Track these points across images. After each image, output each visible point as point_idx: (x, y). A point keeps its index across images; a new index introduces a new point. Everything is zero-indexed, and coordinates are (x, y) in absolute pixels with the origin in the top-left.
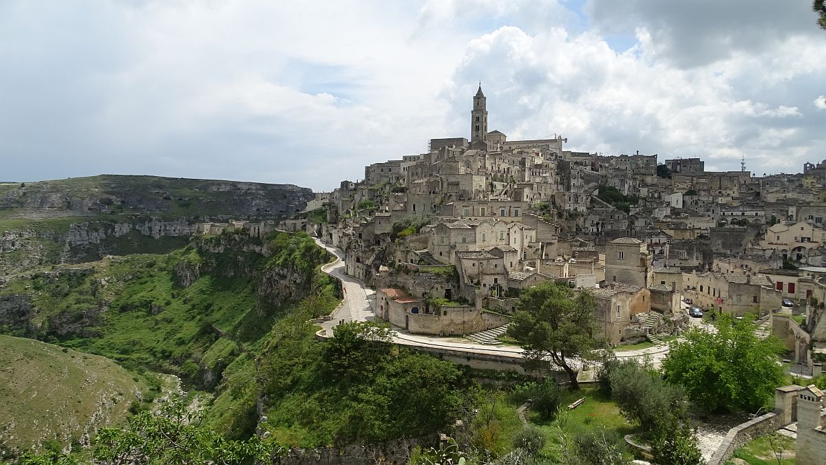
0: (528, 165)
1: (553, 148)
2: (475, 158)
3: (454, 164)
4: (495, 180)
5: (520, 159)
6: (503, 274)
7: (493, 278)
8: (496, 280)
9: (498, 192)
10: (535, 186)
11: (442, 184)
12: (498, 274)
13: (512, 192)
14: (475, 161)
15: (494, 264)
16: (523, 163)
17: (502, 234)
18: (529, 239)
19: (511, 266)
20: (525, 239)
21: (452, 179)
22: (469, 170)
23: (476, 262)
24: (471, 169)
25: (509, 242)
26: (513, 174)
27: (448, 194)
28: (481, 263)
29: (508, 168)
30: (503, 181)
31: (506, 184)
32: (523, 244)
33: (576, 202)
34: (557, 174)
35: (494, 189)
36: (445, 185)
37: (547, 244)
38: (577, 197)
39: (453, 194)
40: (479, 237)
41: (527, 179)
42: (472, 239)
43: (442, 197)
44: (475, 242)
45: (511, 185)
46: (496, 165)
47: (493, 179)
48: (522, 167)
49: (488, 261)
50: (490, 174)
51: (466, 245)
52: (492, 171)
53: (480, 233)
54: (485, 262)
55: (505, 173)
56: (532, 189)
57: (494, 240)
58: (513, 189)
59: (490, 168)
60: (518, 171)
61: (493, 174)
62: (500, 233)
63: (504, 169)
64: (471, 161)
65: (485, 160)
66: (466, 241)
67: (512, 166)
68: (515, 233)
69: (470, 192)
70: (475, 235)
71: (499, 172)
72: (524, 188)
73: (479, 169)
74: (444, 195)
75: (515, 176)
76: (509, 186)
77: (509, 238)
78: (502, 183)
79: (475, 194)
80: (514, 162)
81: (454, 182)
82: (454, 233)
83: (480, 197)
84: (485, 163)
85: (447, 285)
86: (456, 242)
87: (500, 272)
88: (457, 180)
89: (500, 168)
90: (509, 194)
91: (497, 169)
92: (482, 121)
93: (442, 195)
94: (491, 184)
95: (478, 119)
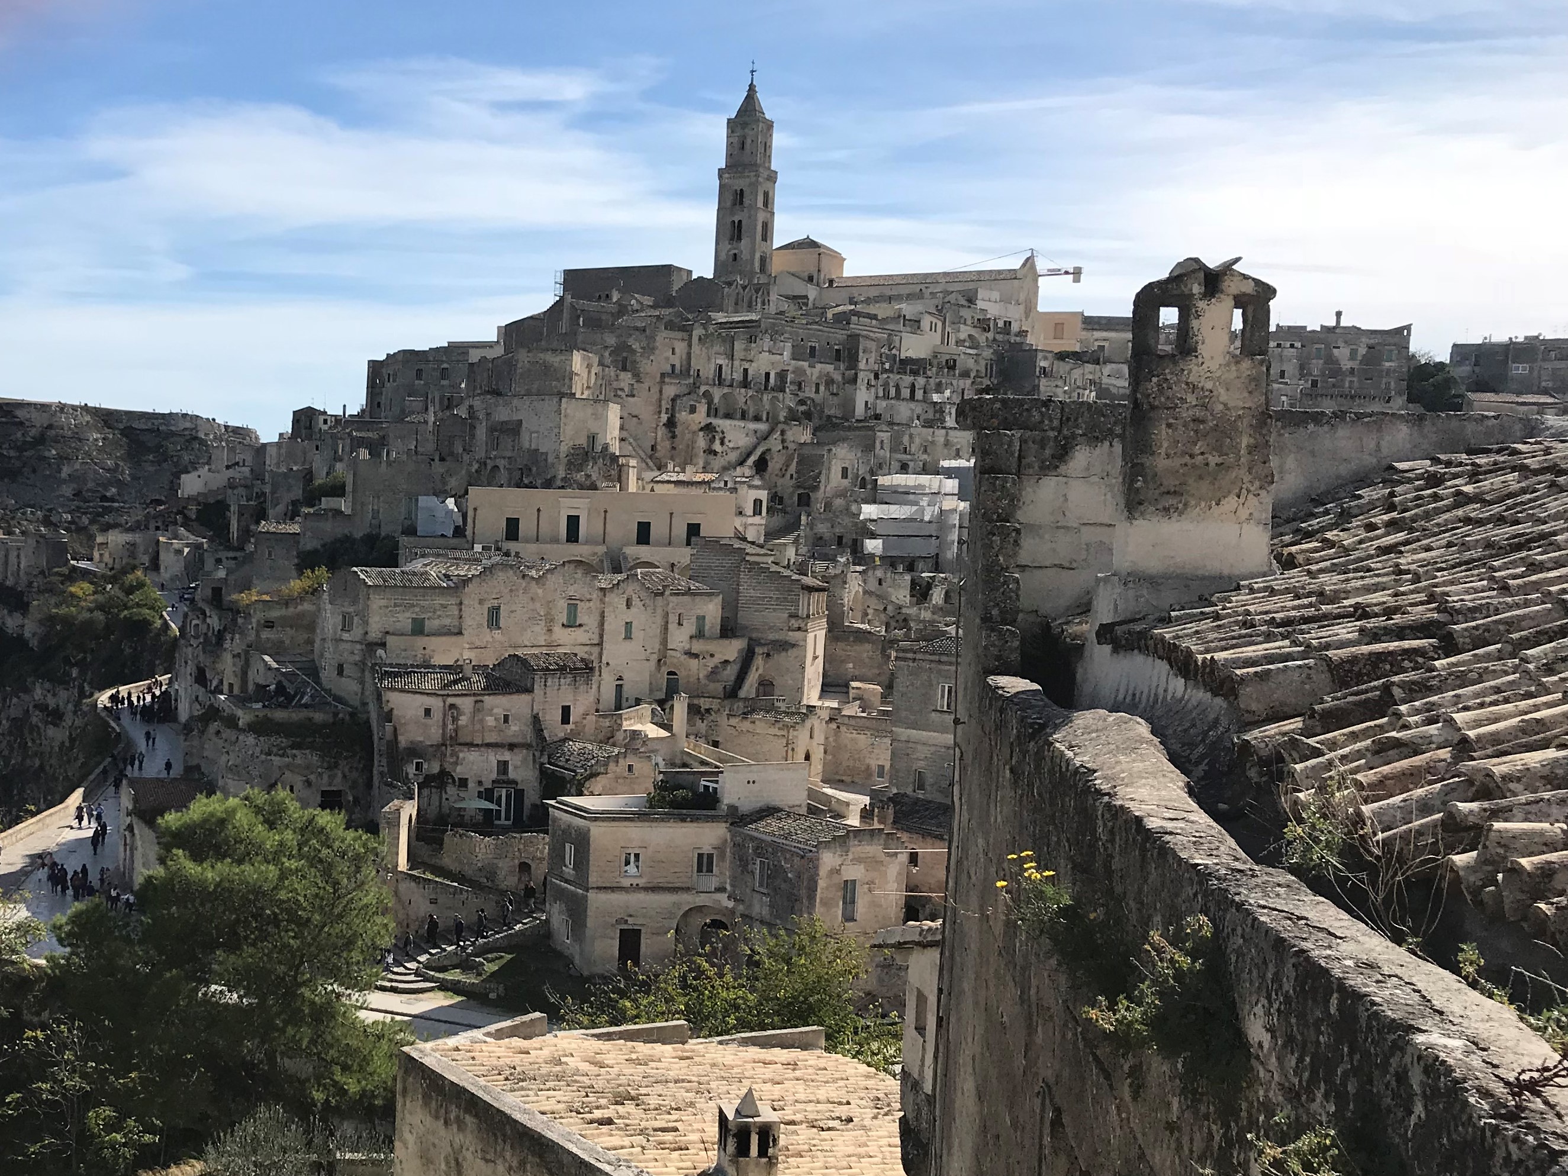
0: (866, 363)
1: (990, 304)
2: (652, 338)
3: (554, 359)
4: (728, 416)
6: (527, 746)
7: (493, 758)
8: (503, 766)
9: (733, 457)
10: (883, 436)
11: (473, 427)
12: (512, 747)
13: (790, 459)
14: (650, 349)
15: (499, 712)
16: (848, 353)
17: (573, 609)
18: (690, 628)
19: (566, 720)
20: (672, 626)
21: (502, 414)
22: (626, 378)
23: (435, 703)
24: (637, 376)
25: (601, 636)
26: (809, 392)
27: (490, 464)
28: (452, 706)
29: (782, 375)
30: (757, 418)
31: (762, 427)
32: (664, 642)
35: (717, 446)
36: (481, 432)
37: (774, 642)
39: (501, 463)
40: (475, 616)
41: (858, 413)
42: (447, 621)
43: (469, 473)
44: (460, 633)
45: (783, 433)
46: (737, 363)
47: (721, 412)
48: (848, 369)
49: (476, 702)
50: (707, 395)
51: (421, 641)
52: (720, 381)
53: (481, 602)
54: (466, 704)
55: (766, 388)
56: (869, 447)
57: (537, 629)
58: (792, 446)
59: (708, 371)
60: (830, 382)
61: (717, 394)
62: (562, 604)
63: (768, 375)
64: (636, 346)
65: (690, 346)
66: (427, 630)
67: (805, 364)
68: (628, 606)
69: (551, 459)
70: (461, 610)
71: (745, 384)
72: (834, 443)
73: (663, 375)
74: (476, 466)
75: (818, 398)
76: (777, 435)
77: (602, 624)
78: (753, 426)
79: (570, 463)
80: (813, 349)
81: (506, 422)
82: (383, 603)
83: (588, 476)
84: (689, 354)
85: (325, 777)
86: (387, 633)
87: (519, 740)
88: (515, 417)
89: (750, 372)
90: (775, 464)
91: (738, 376)
92: (753, 207)
93: (470, 465)
94: (708, 428)
95: (739, 198)
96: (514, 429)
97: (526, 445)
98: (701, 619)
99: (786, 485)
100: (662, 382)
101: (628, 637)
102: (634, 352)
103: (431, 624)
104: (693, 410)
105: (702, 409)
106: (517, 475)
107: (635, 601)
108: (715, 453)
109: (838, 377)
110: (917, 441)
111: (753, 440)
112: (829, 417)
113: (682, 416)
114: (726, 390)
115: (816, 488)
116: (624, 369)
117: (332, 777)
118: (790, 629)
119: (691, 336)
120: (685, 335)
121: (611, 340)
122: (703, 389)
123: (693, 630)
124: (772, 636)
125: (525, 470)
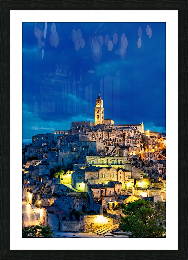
0: (126, 137)
2: (97, 133)
4: (108, 145)
5: (122, 134)
6: (114, 196)
7: (109, 198)
9: (110, 152)
10: (130, 148)
11: (79, 147)
13: (118, 152)
14: (97, 135)
15: (110, 191)
16: (123, 136)
19: (119, 192)
20: (126, 177)
23: (99, 190)
25: (117, 179)
26: (118, 142)
27: (83, 153)
28: (102, 190)
29: (116, 139)
31: (114, 147)
32: (125, 179)
33: (152, 157)
34: (141, 142)
36: (81, 147)
38: (152, 155)
39: (85, 152)
40: (101, 176)
41: (125, 145)
42: (97, 177)
43: (79, 154)
44: (99, 179)
45: (117, 148)
46: (109, 137)
47: (108, 144)
48: (123, 138)
49: (106, 190)
50: (106, 142)
51: (94, 180)
52: (107, 140)
53: (102, 174)
54: (104, 190)
55: (113, 141)
56: (128, 150)
57: (109, 178)
58: (118, 150)
59: (106, 138)
60: (121, 140)
61: (107, 142)
62: (112, 174)
63: (113, 139)
64: (95, 134)
65: (103, 134)
66: (94, 179)
67: (117, 137)
68: (120, 174)
69: (95, 151)
70: (99, 175)
71: (111, 140)
72: (124, 149)
73: (99, 139)
74: (80, 153)
75: (119, 143)
76: (116, 148)
77: (117, 177)
78: (112, 147)
79: (98, 152)
80: (118, 135)
81: (86, 146)
82: (87, 174)
83: (101, 154)
84: (103, 136)
85: (83, 203)
86: (88, 179)
87: (113, 195)
88: (87, 145)
89: (111, 139)
91: (109, 139)
92: (101, 113)
93: (79, 152)
94: (107, 147)
95: (98, 112)
96: (88, 147)
97: (90, 149)
98: (129, 176)
100: (99, 140)
101: (121, 179)
102: (95, 135)
103: (95, 177)
104: (104, 144)
105: (106, 144)
106: (88, 154)
107: (121, 173)
108: (108, 151)
109: (122, 140)
110: (134, 149)
111: (113, 149)
112: (121, 146)
114: (108, 141)
116: (94, 138)
117: (84, 203)
118: (140, 177)
119: (103, 133)
120: (102, 133)
121: (91, 133)
122: (105, 141)
123: (128, 178)
124: (138, 178)
125: (90, 153)
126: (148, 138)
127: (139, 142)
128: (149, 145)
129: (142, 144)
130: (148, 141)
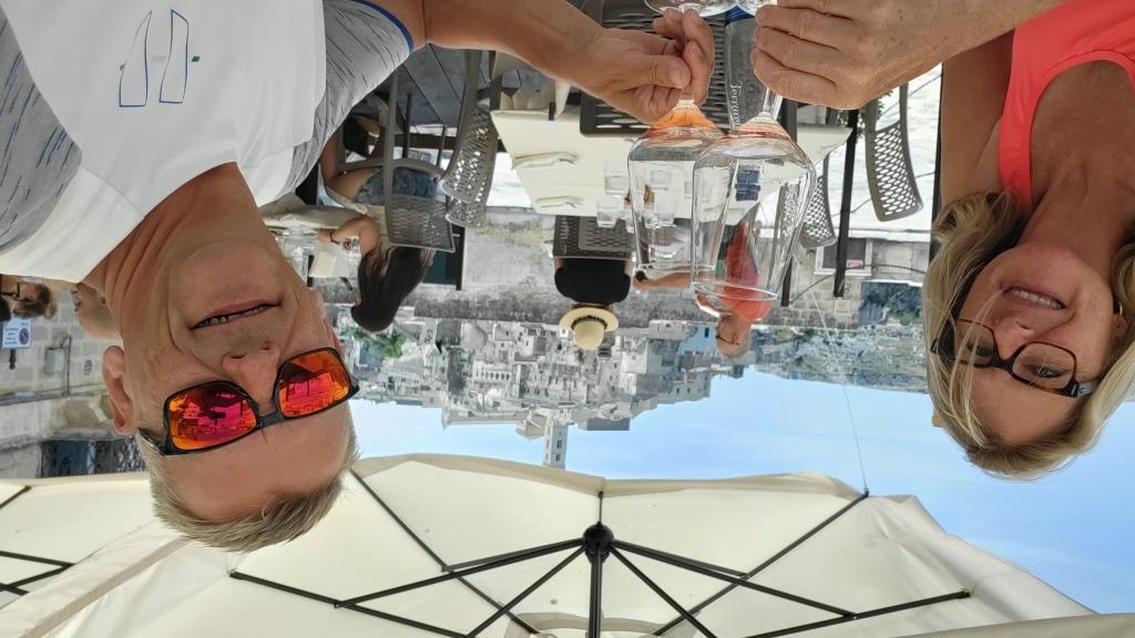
0: (516, 388)
5: (526, 396)
10: (511, 358)
13: (549, 350)
14: (604, 395)
16: (523, 390)
21: (668, 369)
24: (608, 384)
30: (561, 366)
31: (558, 362)
34: (466, 374)
36: (677, 362)
41: (519, 368)
47: (575, 369)
48: (524, 385)
50: (581, 376)
52: (575, 381)
55: (557, 378)
61: (577, 376)
63: (556, 383)
64: (609, 396)
71: (565, 380)
78: (564, 363)
88: (663, 368)
90: (555, 347)
91: (568, 382)
92: (553, 453)
95: (558, 458)
96: (665, 363)
97: (660, 357)
99: (549, 338)
104: (587, 370)
105: (582, 371)
109: (528, 382)
111: (565, 357)
113: (590, 367)
114: (573, 377)
115: (539, 338)
116: (613, 387)
121: (618, 398)
125: (660, 347)
126: (447, 386)
127: (474, 374)
128: (447, 366)
129: (466, 368)
130: (449, 376)
